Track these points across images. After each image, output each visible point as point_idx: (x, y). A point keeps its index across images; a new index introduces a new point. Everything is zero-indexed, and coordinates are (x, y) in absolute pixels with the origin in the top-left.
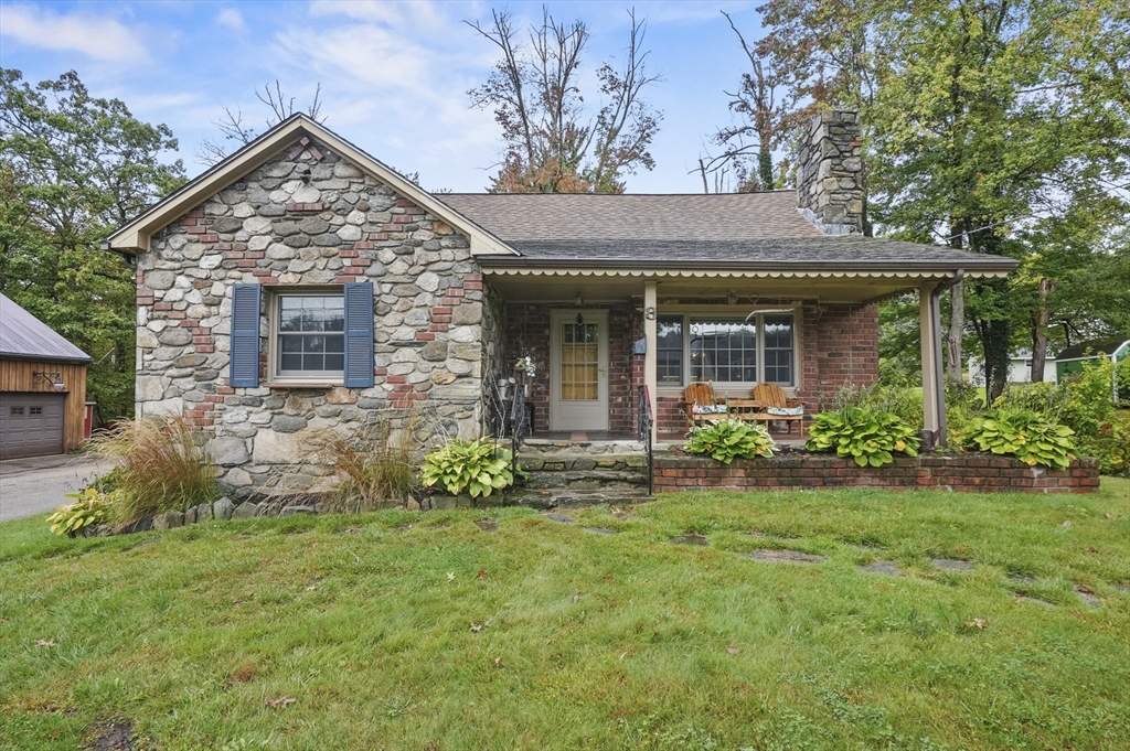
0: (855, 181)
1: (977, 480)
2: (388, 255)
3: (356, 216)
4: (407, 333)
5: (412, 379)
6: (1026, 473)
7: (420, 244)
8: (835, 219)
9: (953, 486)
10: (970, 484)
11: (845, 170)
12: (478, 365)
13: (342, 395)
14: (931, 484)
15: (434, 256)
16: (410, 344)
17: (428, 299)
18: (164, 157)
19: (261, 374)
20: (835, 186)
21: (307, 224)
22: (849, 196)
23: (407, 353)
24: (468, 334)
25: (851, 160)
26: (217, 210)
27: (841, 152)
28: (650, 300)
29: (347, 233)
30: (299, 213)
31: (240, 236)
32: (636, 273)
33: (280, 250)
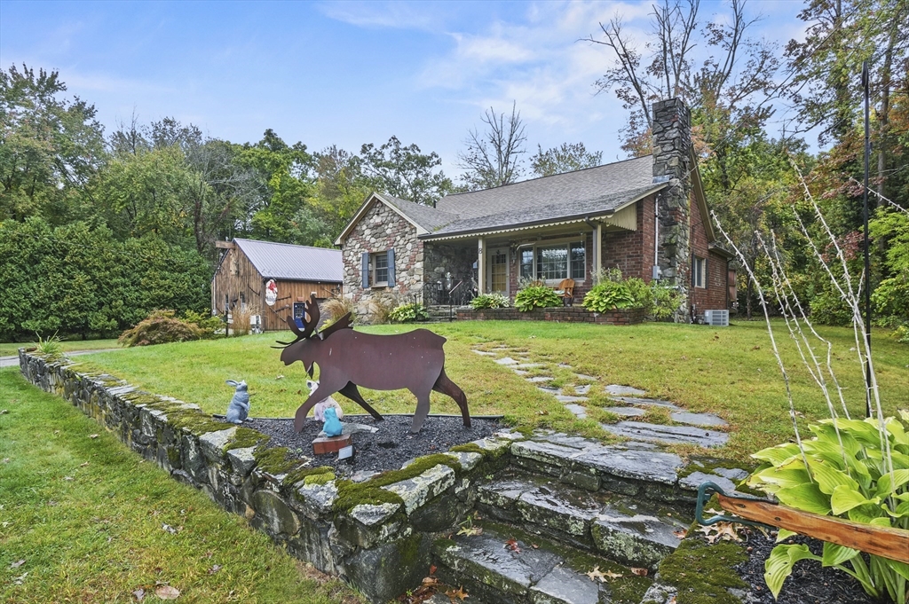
0: (674, 145)
1: (569, 318)
2: (398, 238)
3: (391, 225)
4: (403, 266)
5: (405, 283)
6: (591, 315)
7: (407, 233)
8: (659, 173)
9: (559, 321)
10: (566, 320)
11: (666, 139)
12: (422, 276)
13: (388, 290)
14: (551, 319)
15: (410, 237)
16: (404, 270)
17: (408, 253)
18: (434, 171)
19: (370, 283)
20: (660, 151)
21: (379, 230)
22: (669, 156)
23: (404, 274)
24: (419, 265)
25: (671, 131)
26: (358, 228)
27: (665, 128)
28: (480, 245)
29: (389, 231)
30: (377, 226)
31: (364, 236)
32: (473, 235)
33: (373, 240)
